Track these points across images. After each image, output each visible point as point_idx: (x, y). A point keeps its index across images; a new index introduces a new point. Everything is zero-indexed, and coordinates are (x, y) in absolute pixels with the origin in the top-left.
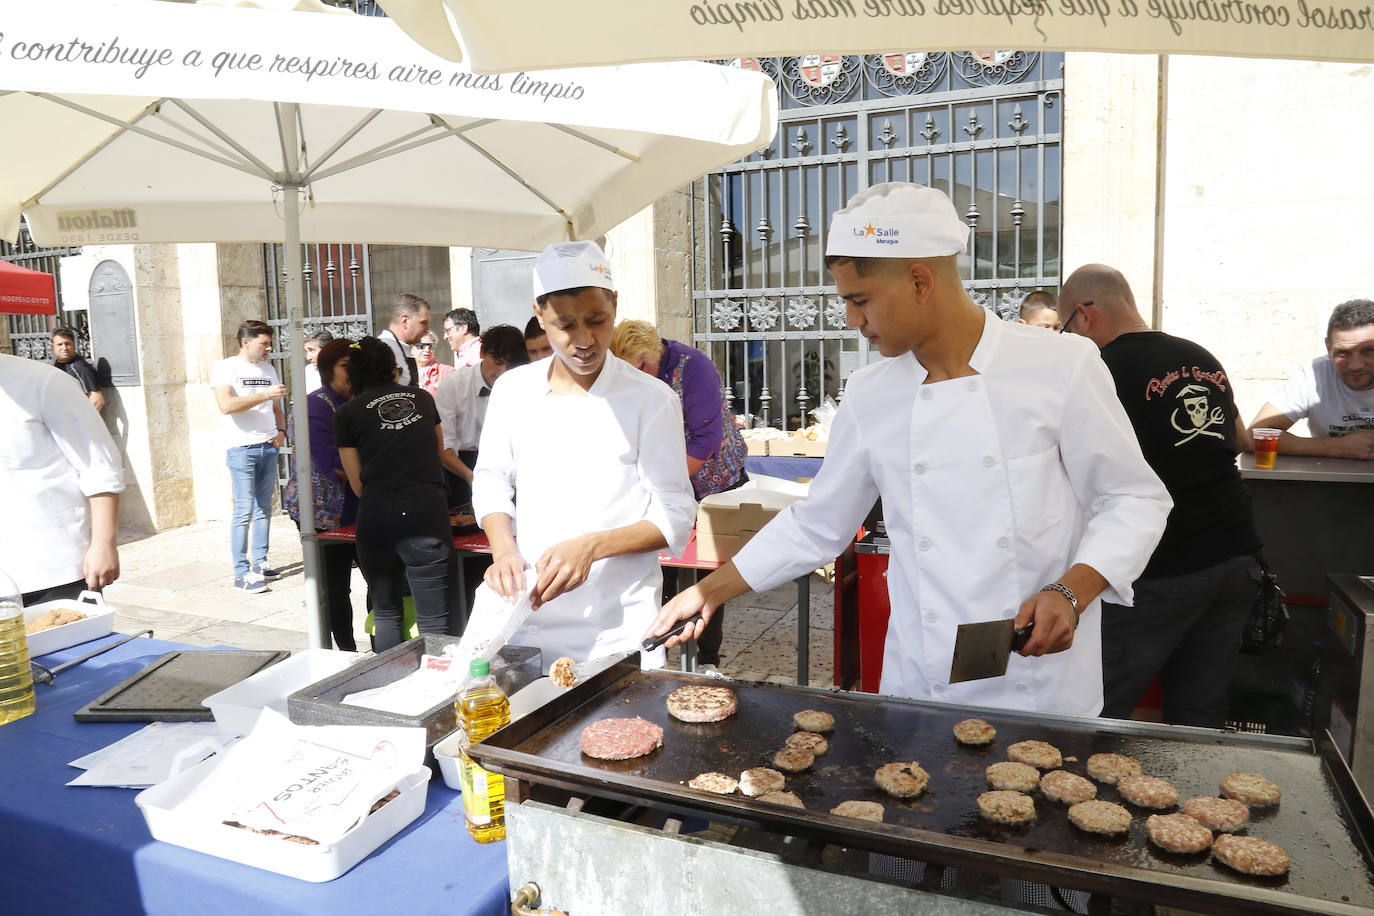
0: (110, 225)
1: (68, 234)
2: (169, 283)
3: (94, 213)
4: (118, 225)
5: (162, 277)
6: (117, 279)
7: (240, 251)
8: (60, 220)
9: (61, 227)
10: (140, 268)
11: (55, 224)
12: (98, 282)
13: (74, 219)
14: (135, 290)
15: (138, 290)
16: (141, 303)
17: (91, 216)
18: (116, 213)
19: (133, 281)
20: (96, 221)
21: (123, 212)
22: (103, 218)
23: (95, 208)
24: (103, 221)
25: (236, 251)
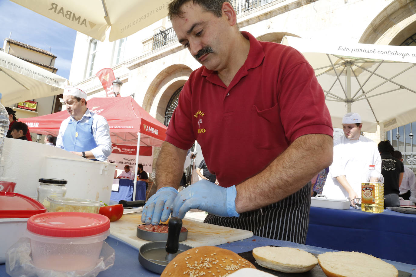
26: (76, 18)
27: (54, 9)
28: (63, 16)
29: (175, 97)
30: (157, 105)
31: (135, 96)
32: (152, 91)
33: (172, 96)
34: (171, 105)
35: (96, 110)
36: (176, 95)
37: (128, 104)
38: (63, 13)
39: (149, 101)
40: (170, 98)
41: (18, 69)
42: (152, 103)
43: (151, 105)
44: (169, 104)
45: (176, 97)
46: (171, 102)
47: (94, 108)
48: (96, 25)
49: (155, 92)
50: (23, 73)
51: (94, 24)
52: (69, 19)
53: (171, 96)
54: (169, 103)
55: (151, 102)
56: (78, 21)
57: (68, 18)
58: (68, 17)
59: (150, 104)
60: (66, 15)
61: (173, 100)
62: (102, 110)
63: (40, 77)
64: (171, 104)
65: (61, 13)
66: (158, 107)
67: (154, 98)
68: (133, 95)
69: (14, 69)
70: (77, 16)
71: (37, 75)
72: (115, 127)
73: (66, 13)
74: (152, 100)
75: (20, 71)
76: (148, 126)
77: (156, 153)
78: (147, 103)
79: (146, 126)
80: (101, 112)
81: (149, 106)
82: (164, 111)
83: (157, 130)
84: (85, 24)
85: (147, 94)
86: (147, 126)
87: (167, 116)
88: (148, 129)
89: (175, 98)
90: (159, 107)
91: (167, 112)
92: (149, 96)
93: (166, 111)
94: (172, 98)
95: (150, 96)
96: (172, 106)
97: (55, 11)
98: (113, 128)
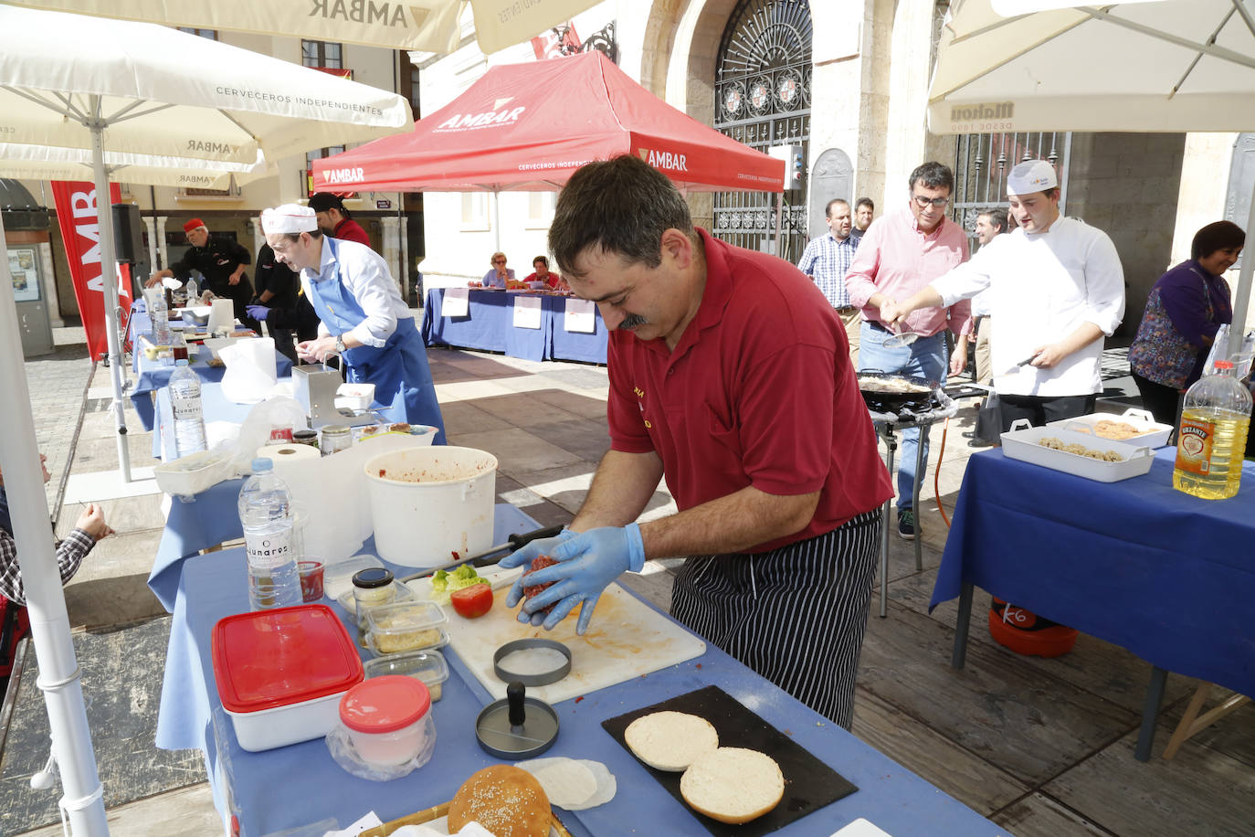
0: (991, 117)
1: (956, 124)
2: (878, 168)
3: (982, 106)
4: (998, 117)
5: (874, 163)
6: (840, 164)
7: (941, 142)
8: (954, 112)
9: (953, 118)
10: (861, 155)
11: (949, 115)
12: (822, 167)
13: (964, 113)
14: (855, 173)
15: (858, 174)
16: (858, 184)
17: (978, 109)
18: (998, 106)
19: (855, 166)
20: (981, 113)
21: (1004, 105)
22: (987, 110)
23: (982, 102)
24: (987, 113)
25: (938, 141)
26: (378, 11)
27: (321, 9)
28: (346, 19)
29: (740, 15)
30: (688, 53)
31: (618, 28)
32: (666, 7)
33: (733, 15)
34: (731, 46)
35: (506, 112)
36: (742, 11)
37: (592, 79)
38: (344, 11)
39: (660, 44)
40: (724, 22)
41: (281, 105)
42: (673, 46)
43: (668, 51)
44: (725, 43)
45: (743, 15)
46: (729, 33)
47: (499, 103)
48: (428, 10)
49: (678, 7)
50: (293, 113)
51: (424, 9)
52: (361, 20)
53: (728, 16)
54: (723, 37)
55: (668, 43)
56: (382, 17)
57: (357, 20)
58: (358, 18)
59: (665, 49)
60: (352, 13)
61: (735, 25)
62: (522, 109)
63: (335, 109)
64: (730, 40)
65: (340, 12)
66: (690, 56)
67: (677, 27)
68: (612, 27)
69: (272, 110)
70: (379, 6)
71: (326, 106)
72: (561, 165)
73: (351, 8)
74: (670, 33)
75: (286, 110)
76: (652, 152)
77: (697, 201)
78: (655, 47)
79: (647, 151)
80: (519, 116)
81: (662, 58)
82: (712, 66)
83: (681, 156)
84: (403, 19)
85: (655, 17)
86: (649, 152)
87: (721, 82)
88: (654, 161)
89: (741, 19)
90: (693, 57)
91: (721, 70)
92: (659, 23)
93: (718, 63)
94: (734, 20)
95: (662, 25)
96: (735, 47)
97: (325, 14)
98: (557, 168)
